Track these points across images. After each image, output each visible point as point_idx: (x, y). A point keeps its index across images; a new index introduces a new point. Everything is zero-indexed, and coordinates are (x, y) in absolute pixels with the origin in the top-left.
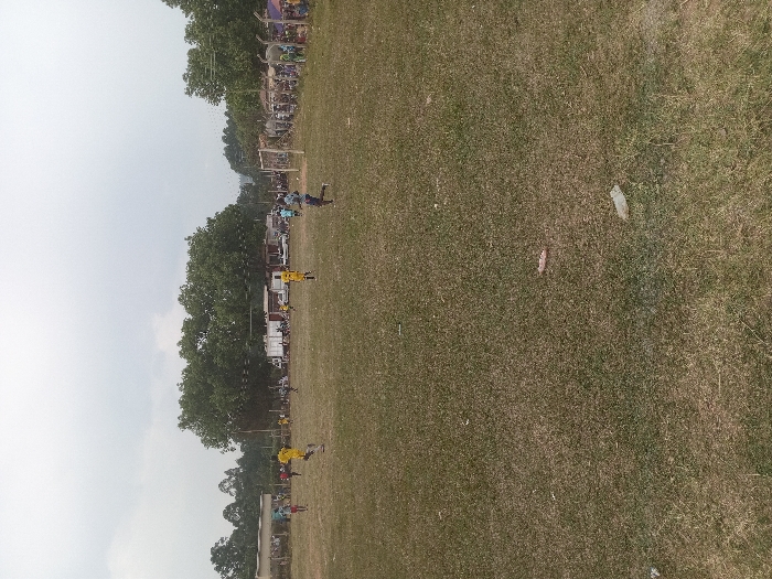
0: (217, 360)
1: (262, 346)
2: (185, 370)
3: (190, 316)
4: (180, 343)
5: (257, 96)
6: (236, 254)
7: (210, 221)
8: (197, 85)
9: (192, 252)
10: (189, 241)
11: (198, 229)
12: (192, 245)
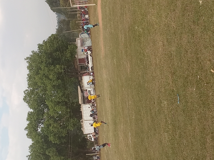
0: (51, 138)
1: (80, 127)
2: (31, 146)
3: (32, 110)
4: (26, 128)
6: (58, 66)
7: (40, 46)
9: (30, 68)
10: (27, 60)
11: (33, 52)
12: (29, 63)
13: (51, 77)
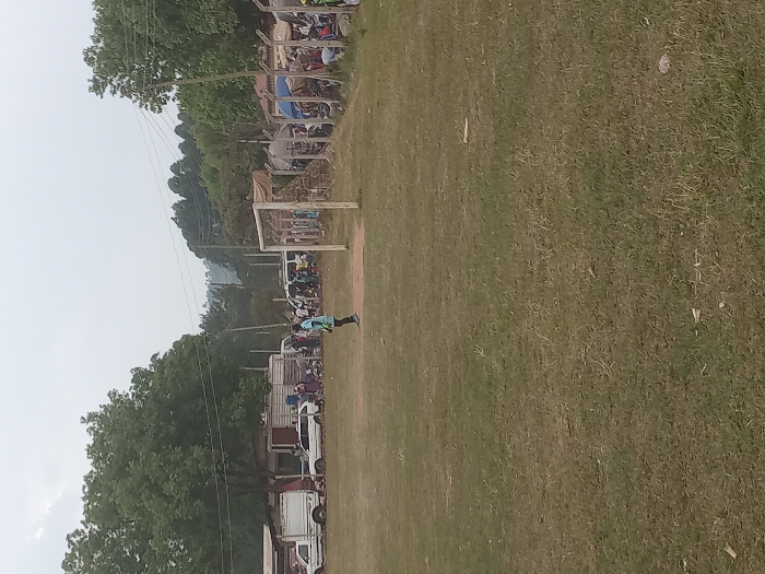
5: (250, 87)
6: (197, 451)
8: (114, 71)
9: (97, 451)
10: (91, 424)
11: (112, 395)
12: (96, 433)
13: (170, 488)
